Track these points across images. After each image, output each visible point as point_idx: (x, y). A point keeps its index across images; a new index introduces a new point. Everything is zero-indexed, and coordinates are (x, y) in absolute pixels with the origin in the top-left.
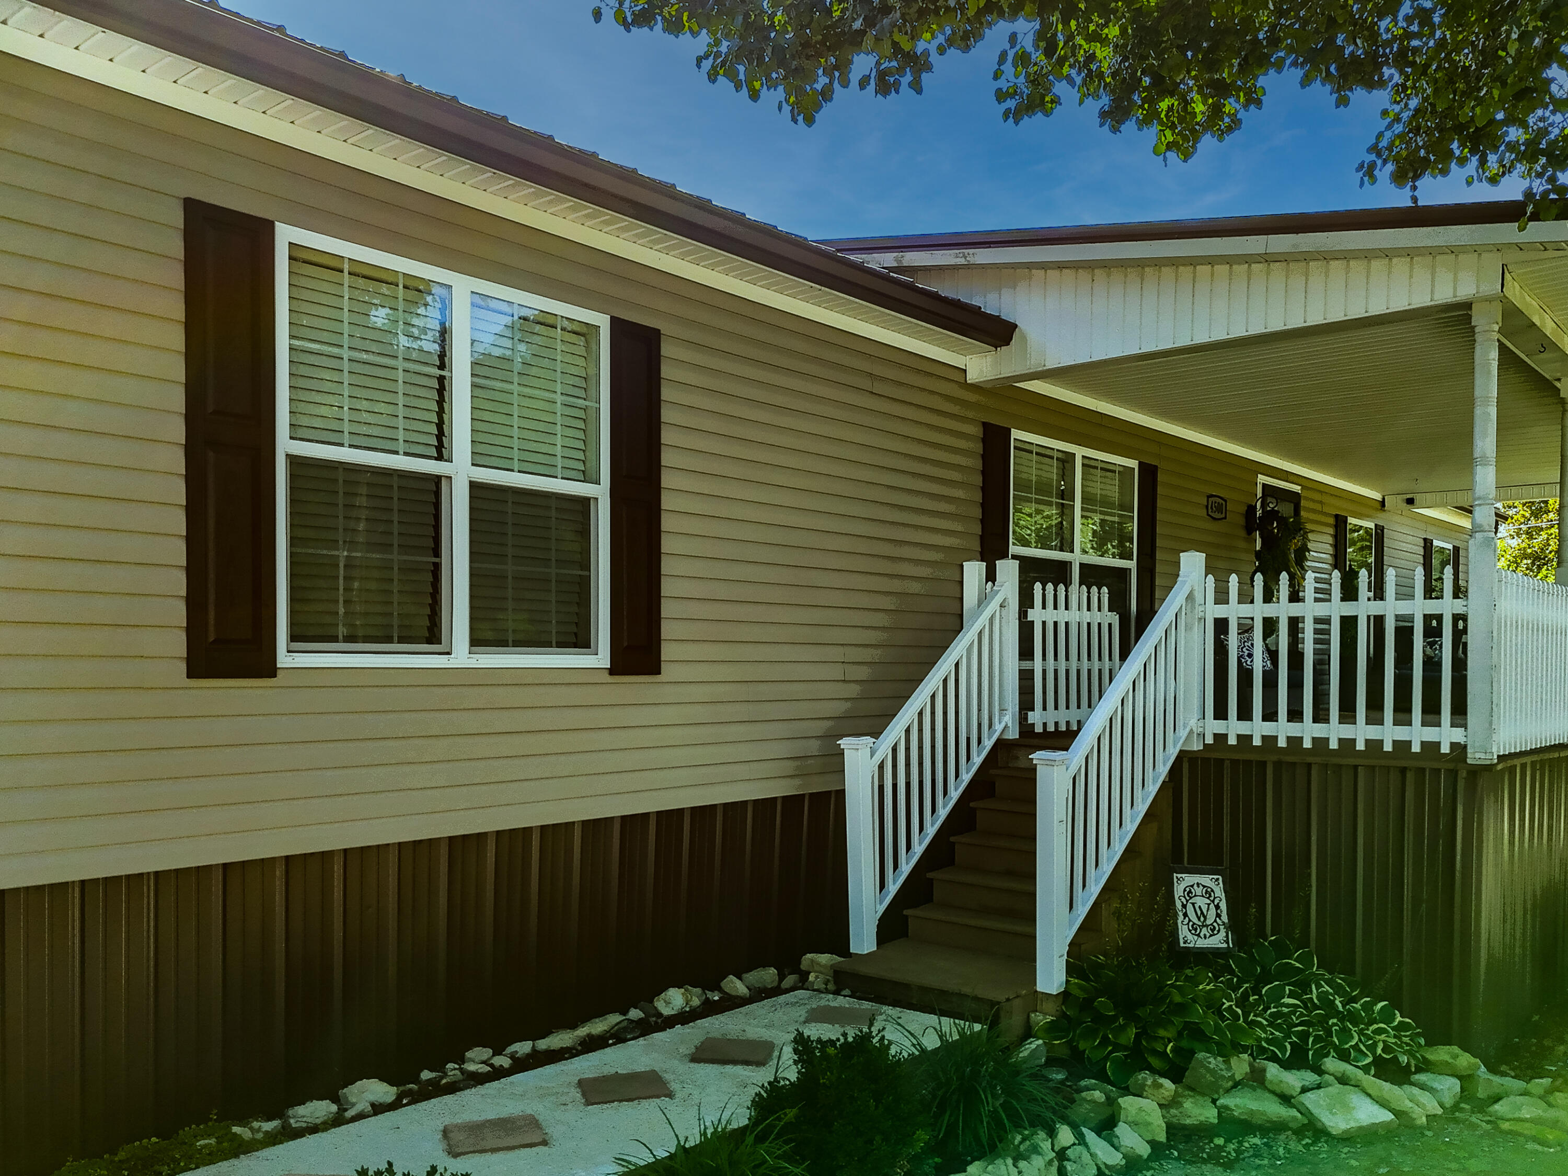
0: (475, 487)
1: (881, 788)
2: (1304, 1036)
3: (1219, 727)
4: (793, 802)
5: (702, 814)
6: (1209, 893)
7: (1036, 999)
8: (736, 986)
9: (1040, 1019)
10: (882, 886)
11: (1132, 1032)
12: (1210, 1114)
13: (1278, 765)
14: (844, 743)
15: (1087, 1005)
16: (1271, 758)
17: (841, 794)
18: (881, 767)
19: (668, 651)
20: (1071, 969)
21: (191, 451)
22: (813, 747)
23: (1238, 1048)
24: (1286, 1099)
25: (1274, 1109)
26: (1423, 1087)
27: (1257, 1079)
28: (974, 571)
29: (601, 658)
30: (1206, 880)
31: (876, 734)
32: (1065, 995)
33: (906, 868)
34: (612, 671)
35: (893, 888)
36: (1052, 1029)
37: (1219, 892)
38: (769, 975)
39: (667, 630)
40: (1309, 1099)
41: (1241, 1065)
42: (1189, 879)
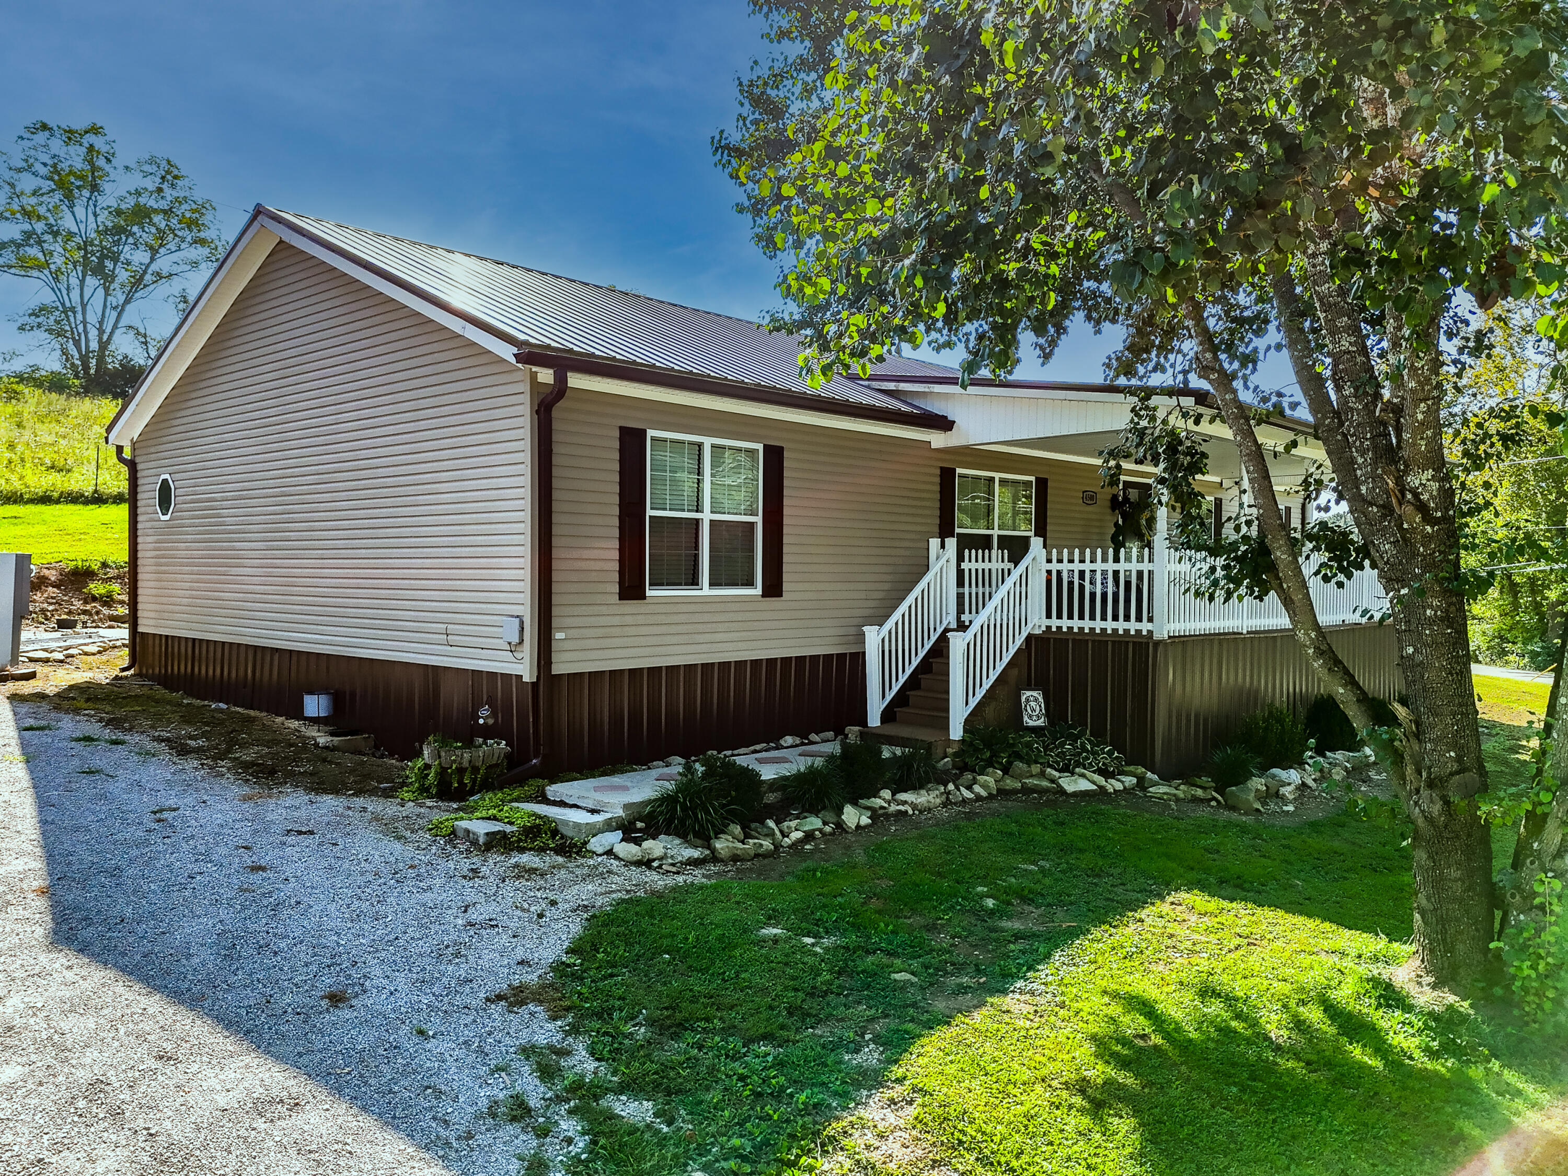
0: (712, 522)
1: (883, 652)
2: (1070, 760)
3: (1048, 622)
4: (841, 657)
5: (800, 660)
6: (1036, 700)
7: (949, 742)
8: (814, 737)
9: (950, 751)
10: (884, 697)
11: (988, 754)
12: (1018, 785)
13: (1074, 640)
14: (864, 628)
15: (971, 744)
16: (1071, 637)
17: (864, 653)
18: (883, 640)
19: (785, 587)
20: (965, 731)
21: (621, 518)
22: (852, 631)
23: (1036, 762)
24: (1053, 781)
25: (1045, 783)
26: (1119, 780)
27: (1042, 774)
28: (934, 543)
29: (758, 591)
30: (1035, 694)
31: (881, 625)
32: (963, 741)
33: (895, 689)
34: (763, 596)
35: (889, 698)
36: (955, 755)
37: (1041, 699)
38: (831, 734)
39: (785, 577)
40: (1060, 781)
41: (1036, 769)
42: (1029, 693)
